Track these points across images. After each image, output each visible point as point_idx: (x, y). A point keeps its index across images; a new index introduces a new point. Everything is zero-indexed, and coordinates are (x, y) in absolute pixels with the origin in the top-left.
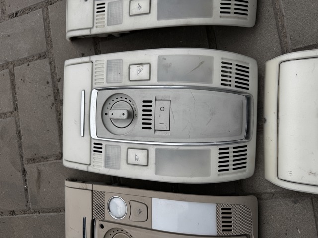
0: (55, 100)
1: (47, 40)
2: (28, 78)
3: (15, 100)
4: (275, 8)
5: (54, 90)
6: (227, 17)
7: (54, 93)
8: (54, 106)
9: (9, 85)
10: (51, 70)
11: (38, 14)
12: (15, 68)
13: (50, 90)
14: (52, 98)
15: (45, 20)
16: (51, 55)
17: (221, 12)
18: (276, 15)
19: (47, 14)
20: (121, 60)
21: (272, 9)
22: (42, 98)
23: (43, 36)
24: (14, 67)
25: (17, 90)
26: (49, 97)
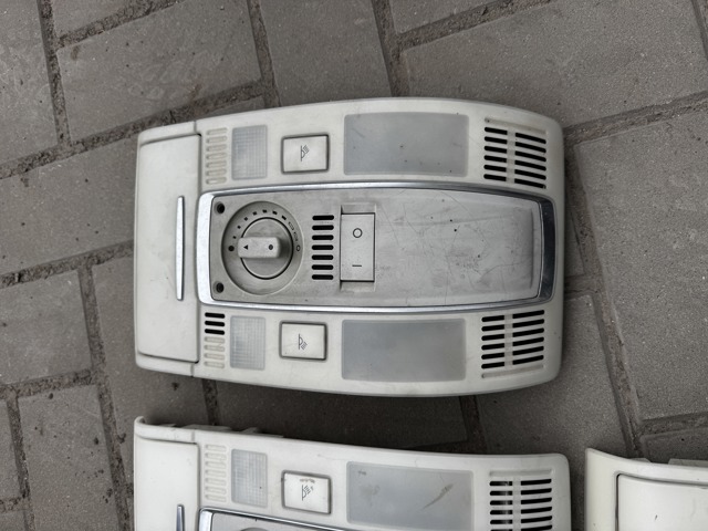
0: (115, 482)
1: (91, 342)
2: (52, 426)
3: (22, 473)
4: (601, 324)
5: (111, 458)
6: (498, 374)
7: (112, 466)
8: (113, 496)
9: (8, 438)
10: (103, 412)
11: (70, 282)
12: (19, 400)
13: (101, 459)
14: (107, 478)
15: (86, 296)
16: (101, 379)
17: (484, 366)
18: (604, 339)
19: (90, 283)
20: (264, 455)
21: (596, 328)
22: (85, 476)
23: (83, 333)
24: (17, 397)
25: (25, 449)
26: (100, 475)
